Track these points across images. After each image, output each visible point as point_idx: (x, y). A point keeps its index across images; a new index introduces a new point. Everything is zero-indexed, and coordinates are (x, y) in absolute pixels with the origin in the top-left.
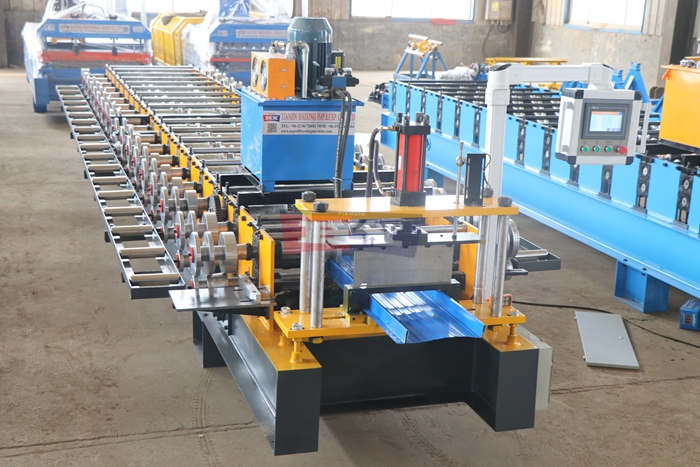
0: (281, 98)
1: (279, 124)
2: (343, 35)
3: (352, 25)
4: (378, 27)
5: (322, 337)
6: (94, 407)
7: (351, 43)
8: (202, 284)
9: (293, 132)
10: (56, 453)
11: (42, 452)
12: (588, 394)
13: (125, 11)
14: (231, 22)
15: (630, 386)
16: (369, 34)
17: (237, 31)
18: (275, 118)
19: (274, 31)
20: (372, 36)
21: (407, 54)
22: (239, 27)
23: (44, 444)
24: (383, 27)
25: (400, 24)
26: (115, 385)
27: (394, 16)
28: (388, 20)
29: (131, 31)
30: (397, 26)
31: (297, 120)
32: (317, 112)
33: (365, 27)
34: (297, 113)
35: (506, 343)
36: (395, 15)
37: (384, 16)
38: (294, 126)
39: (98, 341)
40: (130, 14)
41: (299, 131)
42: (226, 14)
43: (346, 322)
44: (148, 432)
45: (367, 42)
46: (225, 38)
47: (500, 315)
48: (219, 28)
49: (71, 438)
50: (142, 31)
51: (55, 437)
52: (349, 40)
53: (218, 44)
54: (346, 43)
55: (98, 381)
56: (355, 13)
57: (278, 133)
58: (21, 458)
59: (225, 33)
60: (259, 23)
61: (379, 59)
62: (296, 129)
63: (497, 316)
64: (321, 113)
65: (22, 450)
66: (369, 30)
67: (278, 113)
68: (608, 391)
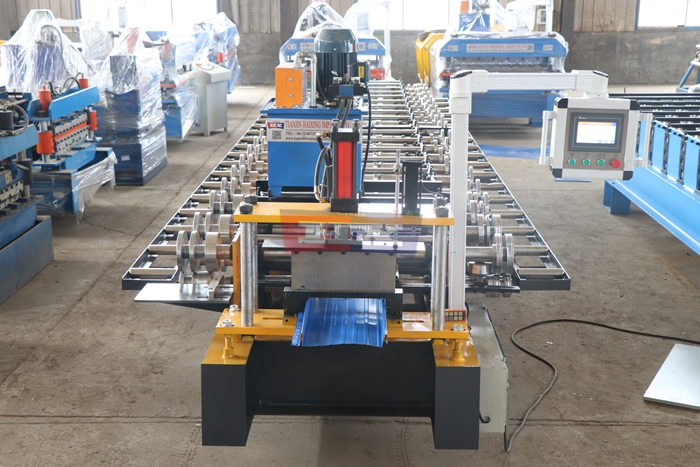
0: (289, 107)
1: (283, 131)
2: (626, 48)
3: (637, 36)
4: (667, 39)
5: (253, 336)
6: (129, 390)
7: (636, 56)
8: (187, 280)
9: (298, 139)
10: (68, 426)
11: (57, 423)
12: (619, 429)
13: (367, 28)
14: (463, 37)
15: (676, 427)
16: (657, 45)
17: (468, 45)
18: (279, 125)
19: (506, 45)
20: (661, 48)
21: (694, 66)
22: (470, 42)
23: (64, 417)
24: (674, 37)
25: (695, 33)
26: (161, 373)
27: (688, 25)
28: (681, 29)
29: (367, 48)
30: (691, 35)
31: (302, 128)
32: (321, 121)
33: (652, 38)
34: (301, 121)
35: (451, 359)
36: (690, 24)
37: (676, 26)
38: (299, 134)
39: (178, 333)
40: (372, 32)
41: (304, 138)
42: (465, 29)
43: (280, 323)
44: (157, 416)
45: (654, 55)
46: (455, 52)
47: (442, 328)
48: (450, 43)
49: (90, 414)
50: (376, 48)
51: (77, 412)
52: (633, 53)
53: (448, 60)
54: (629, 56)
55: (150, 368)
56: (641, 24)
57: (283, 140)
58: (38, 426)
59: (455, 48)
60: (493, 37)
61: (667, 72)
62: (301, 136)
63: (439, 329)
64: (326, 121)
65: (43, 420)
66: (657, 41)
67: (282, 120)
68: (644, 428)
